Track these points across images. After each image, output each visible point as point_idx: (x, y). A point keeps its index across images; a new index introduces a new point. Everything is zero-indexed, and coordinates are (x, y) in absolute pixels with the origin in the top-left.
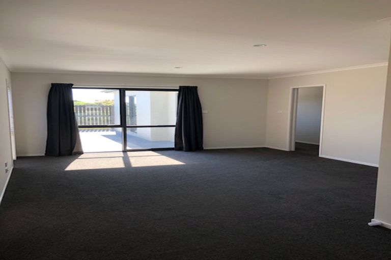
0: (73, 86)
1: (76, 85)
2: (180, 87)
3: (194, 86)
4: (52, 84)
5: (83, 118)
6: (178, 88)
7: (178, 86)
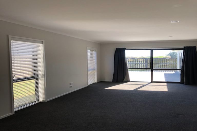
0: (126, 49)
1: (127, 48)
2: (184, 47)
3: (194, 46)
4: (116, 48)
5: (131, 64)
6: (183, 48)
7: (183, 47)
